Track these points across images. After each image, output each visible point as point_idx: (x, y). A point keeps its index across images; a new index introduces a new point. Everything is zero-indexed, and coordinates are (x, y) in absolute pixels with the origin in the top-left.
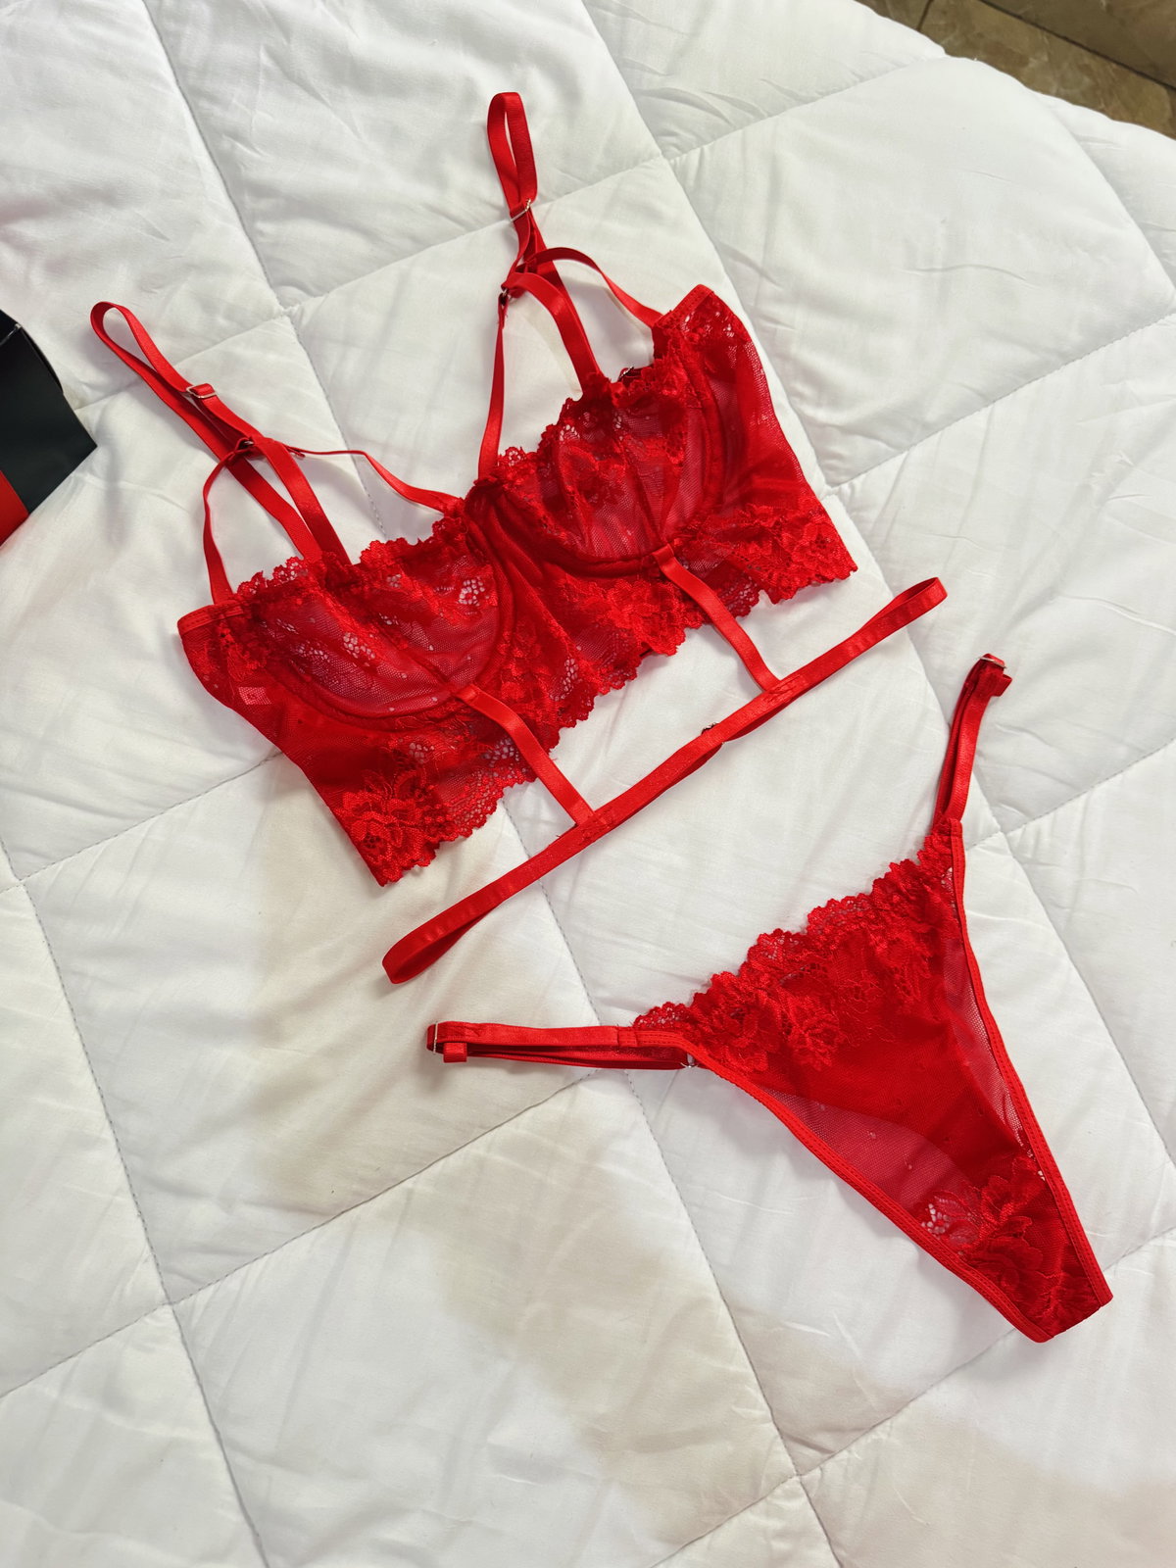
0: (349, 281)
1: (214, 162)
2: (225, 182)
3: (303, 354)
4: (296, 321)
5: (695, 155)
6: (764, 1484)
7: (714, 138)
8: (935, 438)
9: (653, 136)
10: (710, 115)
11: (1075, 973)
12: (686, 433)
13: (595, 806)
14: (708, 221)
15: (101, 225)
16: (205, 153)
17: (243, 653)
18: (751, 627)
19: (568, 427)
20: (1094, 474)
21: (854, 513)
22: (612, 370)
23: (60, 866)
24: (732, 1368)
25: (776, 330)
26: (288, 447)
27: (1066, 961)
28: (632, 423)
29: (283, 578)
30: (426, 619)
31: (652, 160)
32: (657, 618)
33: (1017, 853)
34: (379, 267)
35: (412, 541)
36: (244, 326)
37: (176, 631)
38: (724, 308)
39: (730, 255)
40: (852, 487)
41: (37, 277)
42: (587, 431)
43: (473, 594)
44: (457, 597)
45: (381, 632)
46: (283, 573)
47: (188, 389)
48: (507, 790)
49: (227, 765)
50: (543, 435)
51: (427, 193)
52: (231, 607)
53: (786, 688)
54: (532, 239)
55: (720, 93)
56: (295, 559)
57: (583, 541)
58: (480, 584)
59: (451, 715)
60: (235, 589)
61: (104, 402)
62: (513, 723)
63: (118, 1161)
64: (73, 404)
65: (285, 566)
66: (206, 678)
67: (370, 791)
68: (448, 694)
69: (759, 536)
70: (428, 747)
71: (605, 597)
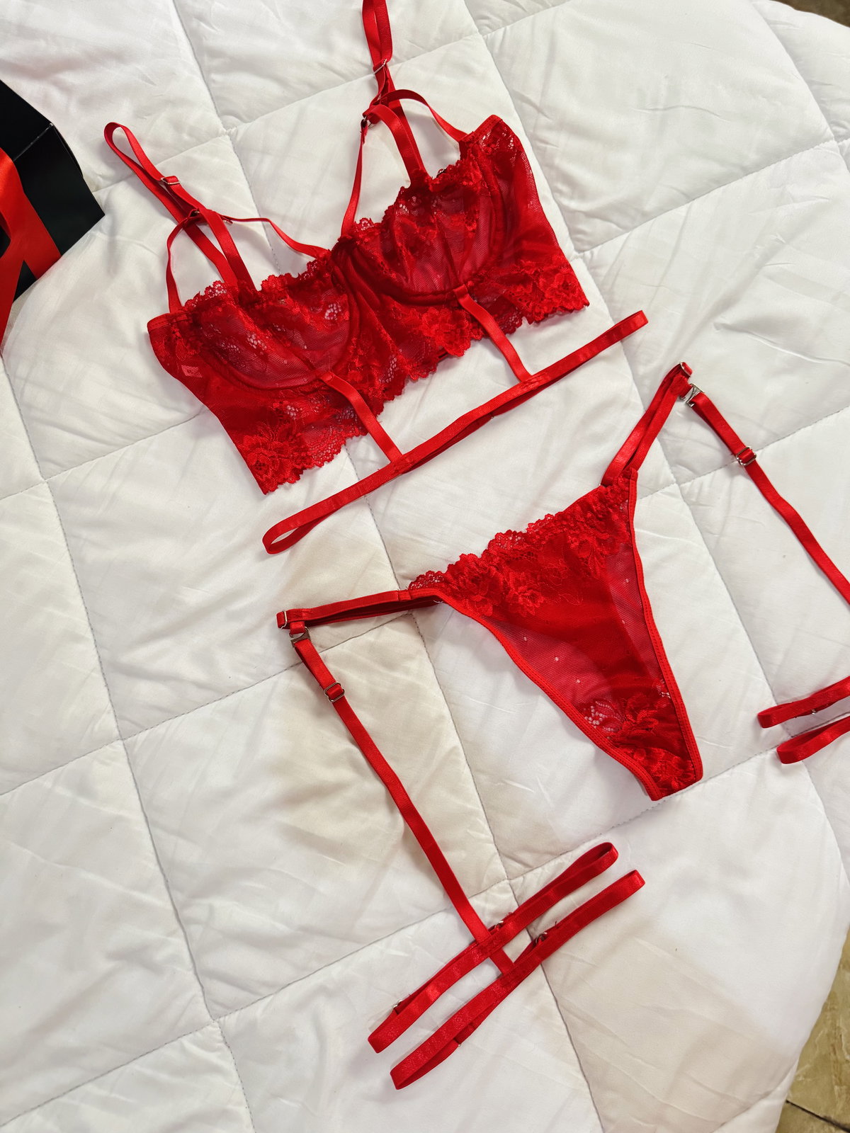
0: (268, 112)
1: (187, 35)
2: (193, 49)
3: (236, 160)
4: (233, 138)
6: (485, 881)
7: (514, 21)
8: (651, 221)
9: (474, 18)
10: (513, 6)
11: (718, 577)
12: (479, 212)
13: (403, 452)
14: (506, 75)
15: (113, 75)
16: (181, 29)
17: (186, 345)
18: (516, 342)
19: (401, 206)
20: (757, 246)
21: (592, 270)
22: (432, 169)
23: (69, 472)
24: (469, 806)
25: (546, 148)
26: (221, 216)
27: (712, 568)
28: (444, 204)
29: (211, 294)
30: (302, 328)
31: (471, 36)
32: (453, 333)
33: (686, 498)
34: (288, 104)
35: (295, 276)
36: (200, 141)
37: (145, 330)
38: (509, 131)
39: (519, 98)
40: (592, 253)
41: (74, 109)
42: (414, 209)
44: (324, 315)
45: (274, 336)
46: (211, 291)
47: (162, 179)
48: (348, 440)
49: (174, 416)
50: (386, 212)
51: (321, 55)
52: (180, 315)
53: (535, 380)
54: (386, 85)
56: (219, 282)
57: (407, 280)
58: (339, 307)
59: (315, 390)
60: (183, 304)
61: (111, 187)
62: (355, 397)
63: (94, 652)
64: (92, 188)
65: (212, 286)
66: (163, 360)
67: (261, 435)
68: (314, 377)
69: (524, 280)
70: (298, 409)
71: (421, 319)
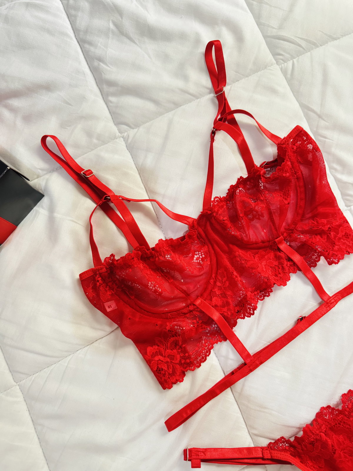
0: (147, 122)
3: (129, 154)
4: (126, 140)
5: (290, 64)
7: (298, 56)
9: (273, 55)
10: (297, 47)
12: (290, 189)
13: (252, 353)
14: (297, 93)
15: (45, 100)
16: (87, 67)
19: (241, 188)
23: (33, 377)
25: (325, 141)
28: (267, 185)
30: (181, 270)
31: (272, 66)
34: (160, 116)
36: (104, 143)
38: (307, 136)
39: (306, 108)
42: (249, 189)
43: (199, 258)
44: (193, 259)
45: (162, 275)
47: (82, 172)
48: (215, 345)
50: (229, 190)
51: (180, 84)
52: (101, 269)
53: (333, 301)
55: (302, 37)
57: (246, 236)
58: (203, 254)
59: (190, 311)
60: (103, 261)
61: (47, 176)
66: (91, 298)
67: (158, 346)
68: (189, 302)
69: (321, 233)
